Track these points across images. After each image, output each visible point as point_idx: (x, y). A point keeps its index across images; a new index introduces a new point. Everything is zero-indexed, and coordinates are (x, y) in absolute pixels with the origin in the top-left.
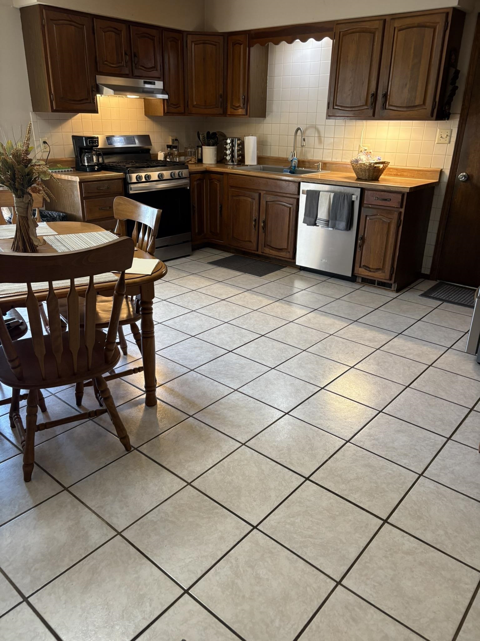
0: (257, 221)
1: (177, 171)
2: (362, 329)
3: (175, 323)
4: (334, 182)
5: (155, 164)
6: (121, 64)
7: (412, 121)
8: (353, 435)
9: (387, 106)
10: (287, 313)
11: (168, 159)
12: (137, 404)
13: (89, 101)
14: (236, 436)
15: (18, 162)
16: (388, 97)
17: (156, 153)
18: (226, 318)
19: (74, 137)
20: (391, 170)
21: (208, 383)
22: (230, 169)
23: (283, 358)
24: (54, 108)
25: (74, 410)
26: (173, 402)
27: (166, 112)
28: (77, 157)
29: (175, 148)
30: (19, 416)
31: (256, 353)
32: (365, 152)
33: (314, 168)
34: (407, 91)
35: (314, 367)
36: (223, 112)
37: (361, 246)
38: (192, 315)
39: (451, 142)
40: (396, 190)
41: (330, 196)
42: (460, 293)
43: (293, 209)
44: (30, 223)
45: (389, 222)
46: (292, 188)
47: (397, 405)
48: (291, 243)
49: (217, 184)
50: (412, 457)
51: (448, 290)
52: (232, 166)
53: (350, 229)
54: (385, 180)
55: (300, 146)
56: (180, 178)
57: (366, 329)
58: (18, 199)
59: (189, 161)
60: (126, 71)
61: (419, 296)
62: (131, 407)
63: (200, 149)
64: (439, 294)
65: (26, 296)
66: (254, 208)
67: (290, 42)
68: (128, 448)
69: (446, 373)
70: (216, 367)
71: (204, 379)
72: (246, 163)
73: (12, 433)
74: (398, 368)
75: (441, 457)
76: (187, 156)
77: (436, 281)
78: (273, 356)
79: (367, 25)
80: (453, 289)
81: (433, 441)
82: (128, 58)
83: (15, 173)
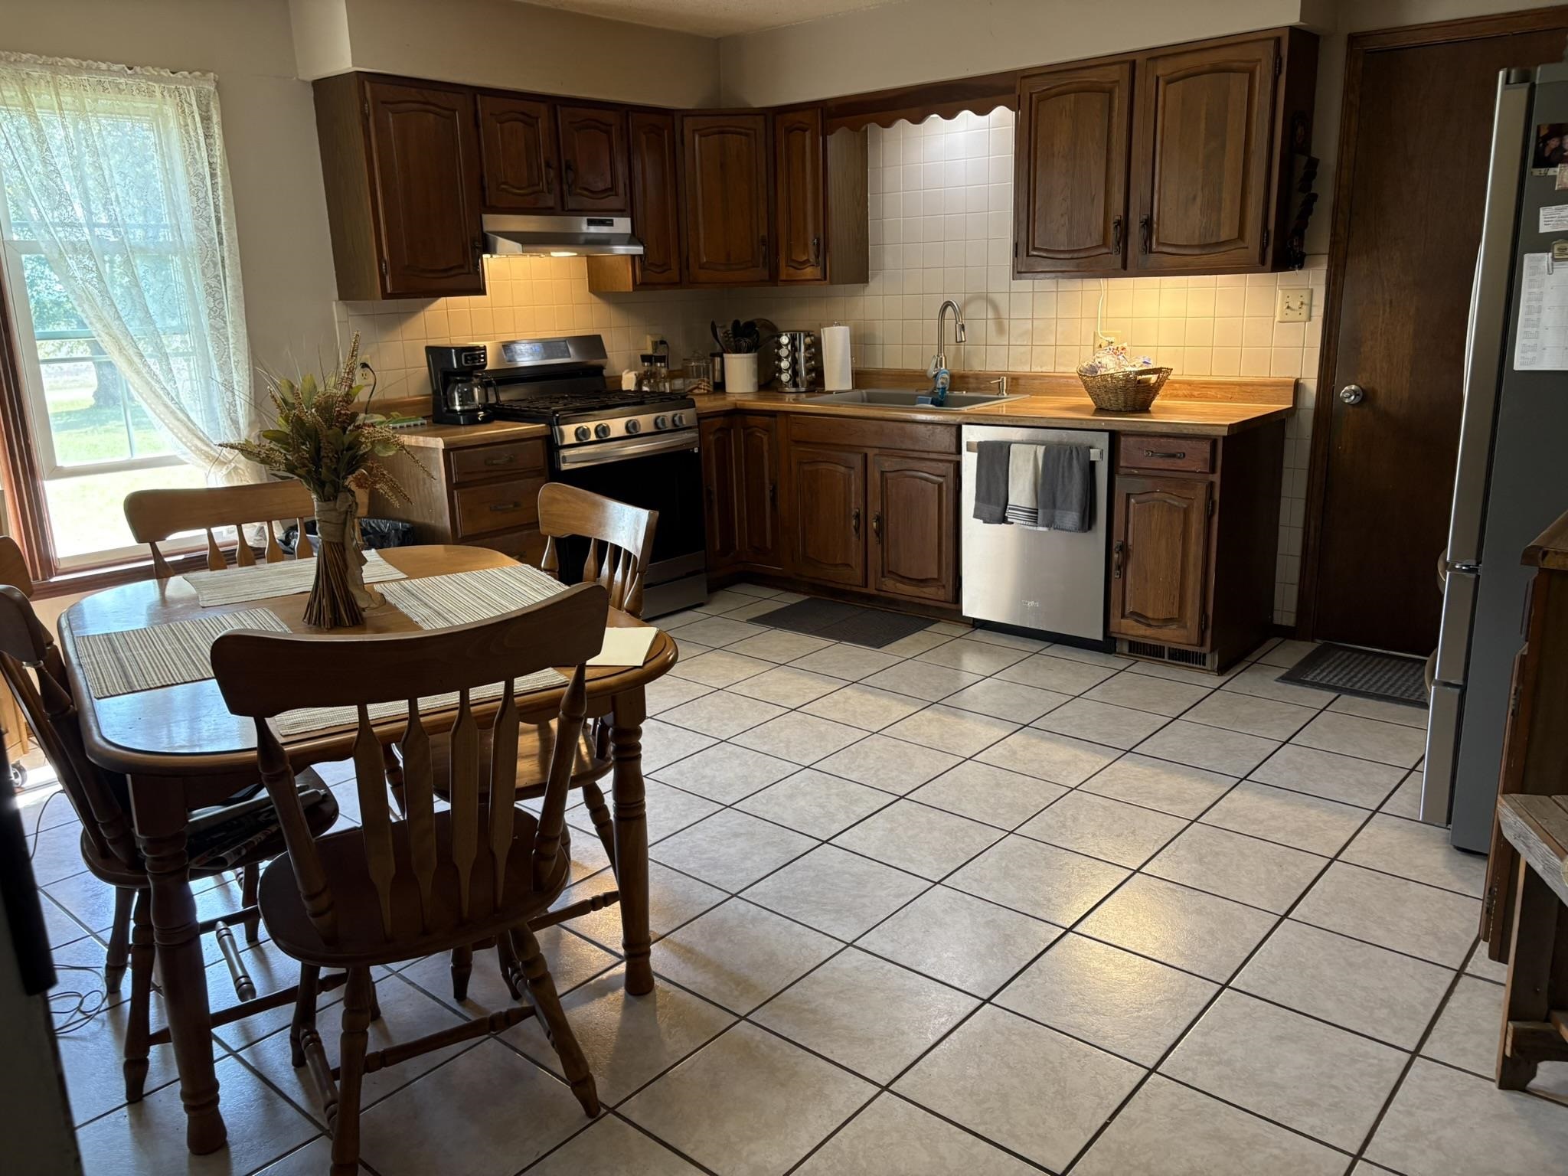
0: (862, 519)
1: (669, 414)
2: (1147, 771)
3: (682, 773)
4: (1042, 420)
5: (617, 400)
6: (536, 188)
7: (1213, 277)
8: (1163, 1052)
9: (1154, 246)
10: (955, 736)
11: (646, 386)
12: (603, 989)
13: (466, 271)
14: (864, 1068)
15: (326, 421)
16: (1155, 226)
17: (618, 374)
18: (805, 755)
19: (430, 350)
20: (1177, 385)
21: (779, 929)
22: (788, 403)
23: (960, 853)
24: (389, 291)
25: (450, 1012)
26: (695, 983)
27: (638, 283)
28: (435, 392)
29: (661, 362)
30: (315, 1036)
31: (891, 844)
32: (1111, 347)
33: (990, 389)
34: (1199, 212)
35: (1040, 874)
36: (770, 276)
37: (1122, 567)
38: (720, 753)
39: (1313, 318)
40: (1197, 431)
41: (1036, 452)
42: (1377, 669)
43: (947, 487)
44: (350, 556)
45: (1185, 506)
46: (945, 439)
47: (1267, 968)
48: (947, 564)
49: (762, 438)
50: (1328, 1110)
51: (1347, 663)
52: (794, 396)
53: (1090, 528)
54: (1164, 410)
55: (954, 343)
56: (677, 429)
57: (1158, 771)
58: (324, 504)
59: (695, 388)
60: (550, 201)
61: (1276, 680)
62: (590, 999)
63: (718, 360)
64: (1325, 674)
65: (355, 734)
66: (853, 488)
67: (918, 119)
68: (593, 1108)
69: (1378, 878)
70: (793, 885)
71: (765, 919)
72: (828, 388)
73: (296, 1081)
74: (1253, 868)
75: (1403, 1105)
76: (689, 378)
77: (1313, 641)
78: (933, 848)
79: (1092, 76)
80: (1357, 662)
81: (1375, 1061)
82: (552, 173)
83: (320, 447)
